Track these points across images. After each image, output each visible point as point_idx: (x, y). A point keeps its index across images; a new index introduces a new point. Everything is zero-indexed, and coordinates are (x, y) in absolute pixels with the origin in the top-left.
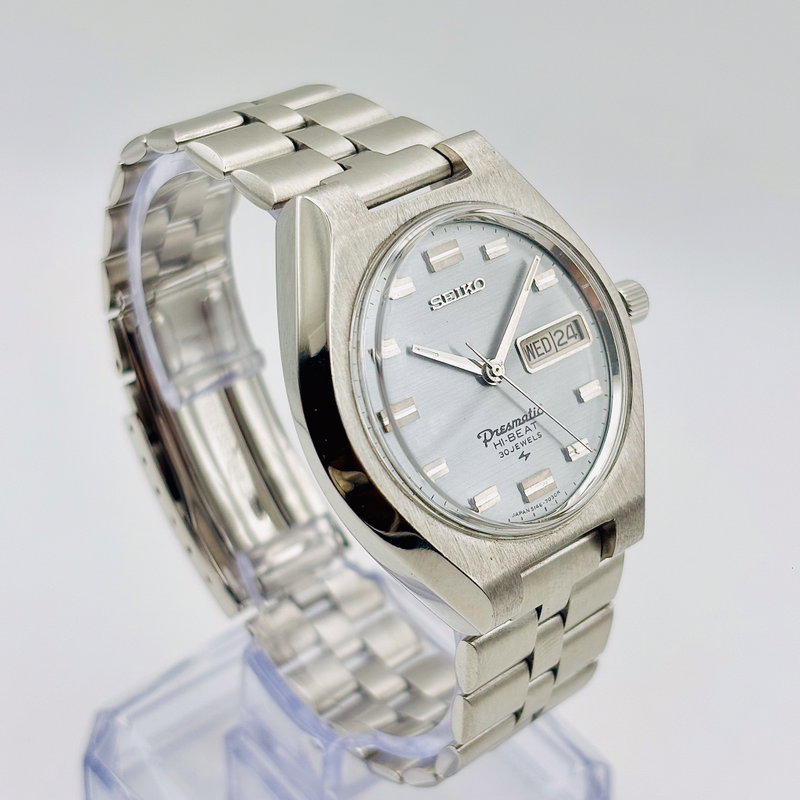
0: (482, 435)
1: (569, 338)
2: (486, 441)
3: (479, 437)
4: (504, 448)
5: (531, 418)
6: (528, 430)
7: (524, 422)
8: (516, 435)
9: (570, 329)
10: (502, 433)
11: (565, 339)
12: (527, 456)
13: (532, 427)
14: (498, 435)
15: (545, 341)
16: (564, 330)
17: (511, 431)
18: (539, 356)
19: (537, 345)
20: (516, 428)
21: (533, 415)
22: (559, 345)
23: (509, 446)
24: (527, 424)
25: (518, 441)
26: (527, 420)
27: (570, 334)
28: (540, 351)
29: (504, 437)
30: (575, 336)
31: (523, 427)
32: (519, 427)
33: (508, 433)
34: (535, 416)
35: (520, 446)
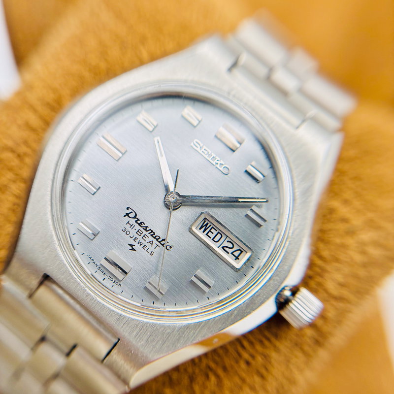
0: (130, 211)
1: (232, 253)
2: (127, 215)
3: (128, 208)
4: (130, 229)
5: (160, 242)
6: (151, 243)
7: (155, 238)
8: (142, 235)
9: (239, 252)
10: (139, 224)
11: (230, 251)
12: (133, 249)
13: (154, 245)
14: (136, 222)
15: (219, 236)
16: (236, 248)
17: (144, 231)
18: (207, 234)
19: (213, 230)
20: (147, 233)
21: (162, 243)
22: (223, 248)
23: (133, 233)
24: (154, 240)
25: (140, 238)
26: (157, 240)
27: (236, 254)
28: (210, 234)
29: (138, 227)
30: (237, 258)
31: (151, 239)
32: (149, 235)
33: (141, 229)
34: (163, 245)
35: (137, 241)
